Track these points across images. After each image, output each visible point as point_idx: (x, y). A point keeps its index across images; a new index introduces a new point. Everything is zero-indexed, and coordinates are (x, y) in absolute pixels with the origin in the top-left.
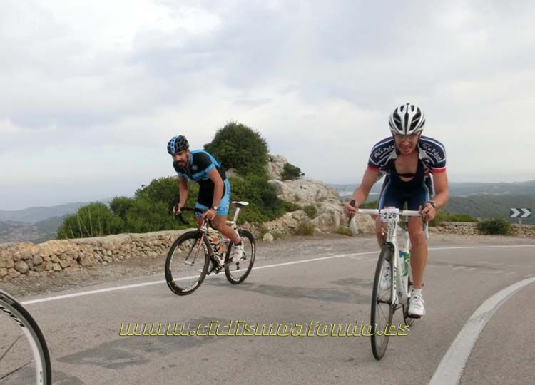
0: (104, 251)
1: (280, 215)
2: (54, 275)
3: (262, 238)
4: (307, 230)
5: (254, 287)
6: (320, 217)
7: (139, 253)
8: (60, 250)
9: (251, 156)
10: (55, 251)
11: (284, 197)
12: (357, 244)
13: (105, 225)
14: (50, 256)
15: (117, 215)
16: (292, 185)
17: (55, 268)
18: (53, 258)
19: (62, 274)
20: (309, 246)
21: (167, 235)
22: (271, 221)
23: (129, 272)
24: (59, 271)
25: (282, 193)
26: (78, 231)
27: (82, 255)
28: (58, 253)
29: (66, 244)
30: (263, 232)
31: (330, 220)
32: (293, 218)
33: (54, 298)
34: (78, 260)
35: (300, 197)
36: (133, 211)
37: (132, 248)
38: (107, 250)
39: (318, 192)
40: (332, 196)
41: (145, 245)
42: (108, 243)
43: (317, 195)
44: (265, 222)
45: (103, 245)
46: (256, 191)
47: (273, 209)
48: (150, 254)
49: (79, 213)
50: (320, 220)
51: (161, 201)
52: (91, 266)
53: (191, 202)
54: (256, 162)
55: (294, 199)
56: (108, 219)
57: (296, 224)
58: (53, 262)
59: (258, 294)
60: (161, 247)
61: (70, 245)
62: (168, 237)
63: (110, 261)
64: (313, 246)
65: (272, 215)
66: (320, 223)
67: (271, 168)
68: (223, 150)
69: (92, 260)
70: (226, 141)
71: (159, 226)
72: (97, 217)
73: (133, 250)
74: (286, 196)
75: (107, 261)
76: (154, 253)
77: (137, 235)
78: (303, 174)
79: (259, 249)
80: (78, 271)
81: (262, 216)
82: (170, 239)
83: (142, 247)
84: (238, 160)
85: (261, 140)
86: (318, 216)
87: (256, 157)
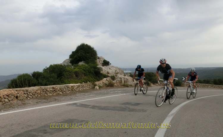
0: (29, 94)
1: (102, 79)
2: (5, 104)
3: (95, 88)
5: (90, 107)
7: (44, 94)
8: (8, 93)
9: (90, 56)
10: (6, 93)
13: (29, 83)
14: (3, 96)
15: (35, 79)
16: (106, 68)
17: (6, 101)
18: (5, 97)
19: (9, 103)
20: (112, 91)
22: (98, 81)
23: (39, 102)
24: (7, 102)
25: (103, 71)
26: (17, 85)
27: (18, 95)
28: (7, 95)
29: (11, 91)
30: (95, 86)
31: (120, 81)
32: (107, 80)
33: (4, 113)
34: (17, 97)
35: (109, 72)
36: (42, 77)
37: (41, 92)
38: (30, 93)
39: (116, 71)
40: (121, 72)
41: (47, 91)
42: (31, 90)
44: (96, 82)
45: (28, 91)
46: (92, 70)
47: (99, 77)
48: (49, 94)
49: (18, 78)
50: (116, 81)
51: (54, 73)
52: (23, 100)
53: (66, 74)
54: (92, 59)
55: (107, 73)
56: (31, 80)
57: (108, 82)
58: (5, 98)
59: (92, 109)
60: (53, 92)
61: (13, 91)
62: (56, 88)
63: (31, 97)
64: (114, 91)
65: (98, 79)
67: (99, 61)
68: (80, 54)
69: (23, 97)
70: (81, 50)
71: (53, 83)
72: (26, 79)
73: (41, 93)
75: (30, 98)
76: (51, 94)
77: (43, 87)
78: (111, 64)
79: (93, 92)
80: (16, 102)
81: (95, 79)
82: (57, 88)
83: (45, 92)
84: (85, 58)
85: (95, 51)
86: (116, 79)
87: (92, 57)
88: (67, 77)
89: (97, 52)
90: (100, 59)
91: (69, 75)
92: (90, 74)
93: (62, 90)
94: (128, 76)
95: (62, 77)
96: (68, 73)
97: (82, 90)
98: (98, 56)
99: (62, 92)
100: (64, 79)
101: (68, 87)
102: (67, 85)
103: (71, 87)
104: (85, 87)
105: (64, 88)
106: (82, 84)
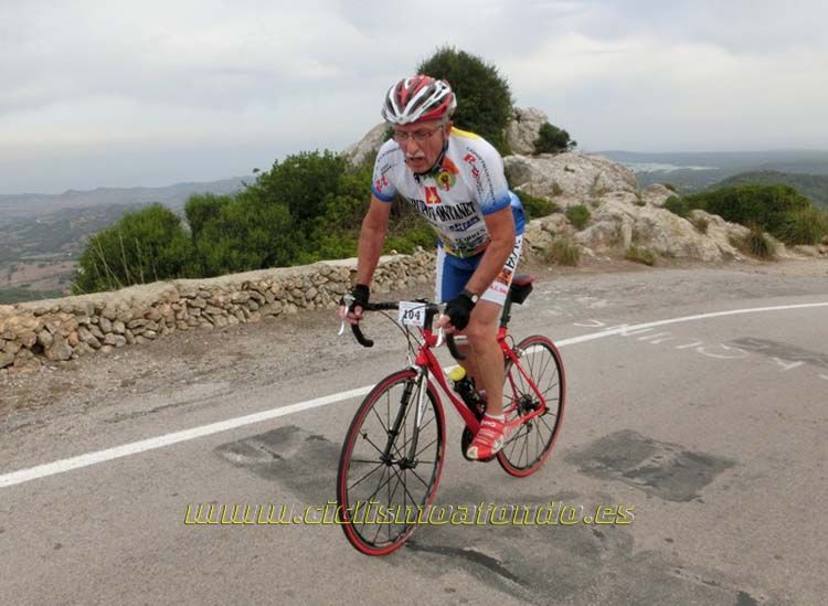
0: (107, 325)
4: (566, 251)
6: (594, 227)
7: (193, 323)
9: (478, 111)
11: (532, 188)
12: (661, 287)
16: (552, 166)
21: (265, 281)
27: (46, 336)
29: (6, 316)
31: (613, 234)
32: (544, 229)
34: (39, 348)
35: (561, 188)
36: (217, 226)
37: (176, 312)
38: (112, 321)
39: (596, 178)
40: (627, 186)
41: (210, 304)
42: (117, 307)
43: (595, 183)
45: (105, 313)
48: (222, 321)
50: (594, 234)
52: (71, 358)
53: (337, 203)
54: (486, 122)
55: (551, 191)
57: (550, 240)
60: (248, 306)
62: (265, 285)
63: (119, 344)
64: (572, 293)
66: (594, 242)
67: (517, 133)
69: (73, 347)
74: (535, 185)
75: (113, 345)
76: (232, 320)
77: (191, 284)
78: (574, 144)
80: (30, 375)
82: (269, 288)
83: (202, 310)
85: (500, 80)
86: (592, 224)
87: (487, 113)
88: (338, 221)
89: (509, 90)
91: (353, 213)
93: (297, 292)
94: (656, 206)
95: (318, 218)
96: (348, 202)
97: (411, 284)
98: (514, 106)
99: (302, 306)
100: (325, 229)
101: (334, 276)
102: (327, 266)
103: (349, 273)
104: (429, 269)
105: (306, 284)
106: (411, 254)
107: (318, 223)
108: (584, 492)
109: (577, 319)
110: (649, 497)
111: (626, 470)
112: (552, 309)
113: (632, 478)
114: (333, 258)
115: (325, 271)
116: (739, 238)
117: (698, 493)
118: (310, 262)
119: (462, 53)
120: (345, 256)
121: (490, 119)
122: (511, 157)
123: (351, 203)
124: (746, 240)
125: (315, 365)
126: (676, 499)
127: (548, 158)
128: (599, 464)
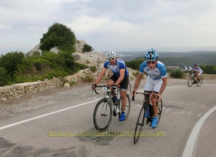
1: (77, 72)
3: (64, 85)
4: (89, 79)
9: (66, 40)
22: (70, 75)
30: (65, 82)
32: (84, 73)
35: (89, 61)
43: (98, 60)
44: (66, 76)
46: (63, 59)
47: (72, 69)
53: (21, 67)
54: (68, 43)
55: (86, 62)
57: (85, 75)
65: (71, 72)
66: (98, 75)
67: (78, 46)
68: (51, 37)
70: (53, 32)
74: (82, 61)
78: (93, 49)
79: (59, 93)
81: (65, 73)
84: (58, 42)
85: (72, 32)
86: (97, 71)
87: (68, 41)
88: (21, 72)
89: (75, 35)
90: (80, 43)
91: (26, 70)
92: (59, 66)
93: (6, 94)
95: (15, 71)
97: (44, 89)
98: (77, 39)
99: (8, 98)
100: (17, 74)
101: (18, 88)
102: (16, 85)
103: (24, 87)
104: (49, 85)
105: (9, 91)
106: (44, 80)
107: (15, 73)
108: (78, 146)
109: (90, 97)
110: (96, 145)
111: (92, 139)
112: (84, 95)
113: (93, 140)
114: (19, 83)
115: (16, 87)
116: (135, 73)
117: (109, 142)
118: (11, 84)
119: (61, 24)
120: (23, 82)
121: (69, 42)
122: (75, 53)
123: (25, 67)
124: (136, 74)
125: (8, 116)
126: (103, 145)
127: (86, 53)
128: (85, 137)
